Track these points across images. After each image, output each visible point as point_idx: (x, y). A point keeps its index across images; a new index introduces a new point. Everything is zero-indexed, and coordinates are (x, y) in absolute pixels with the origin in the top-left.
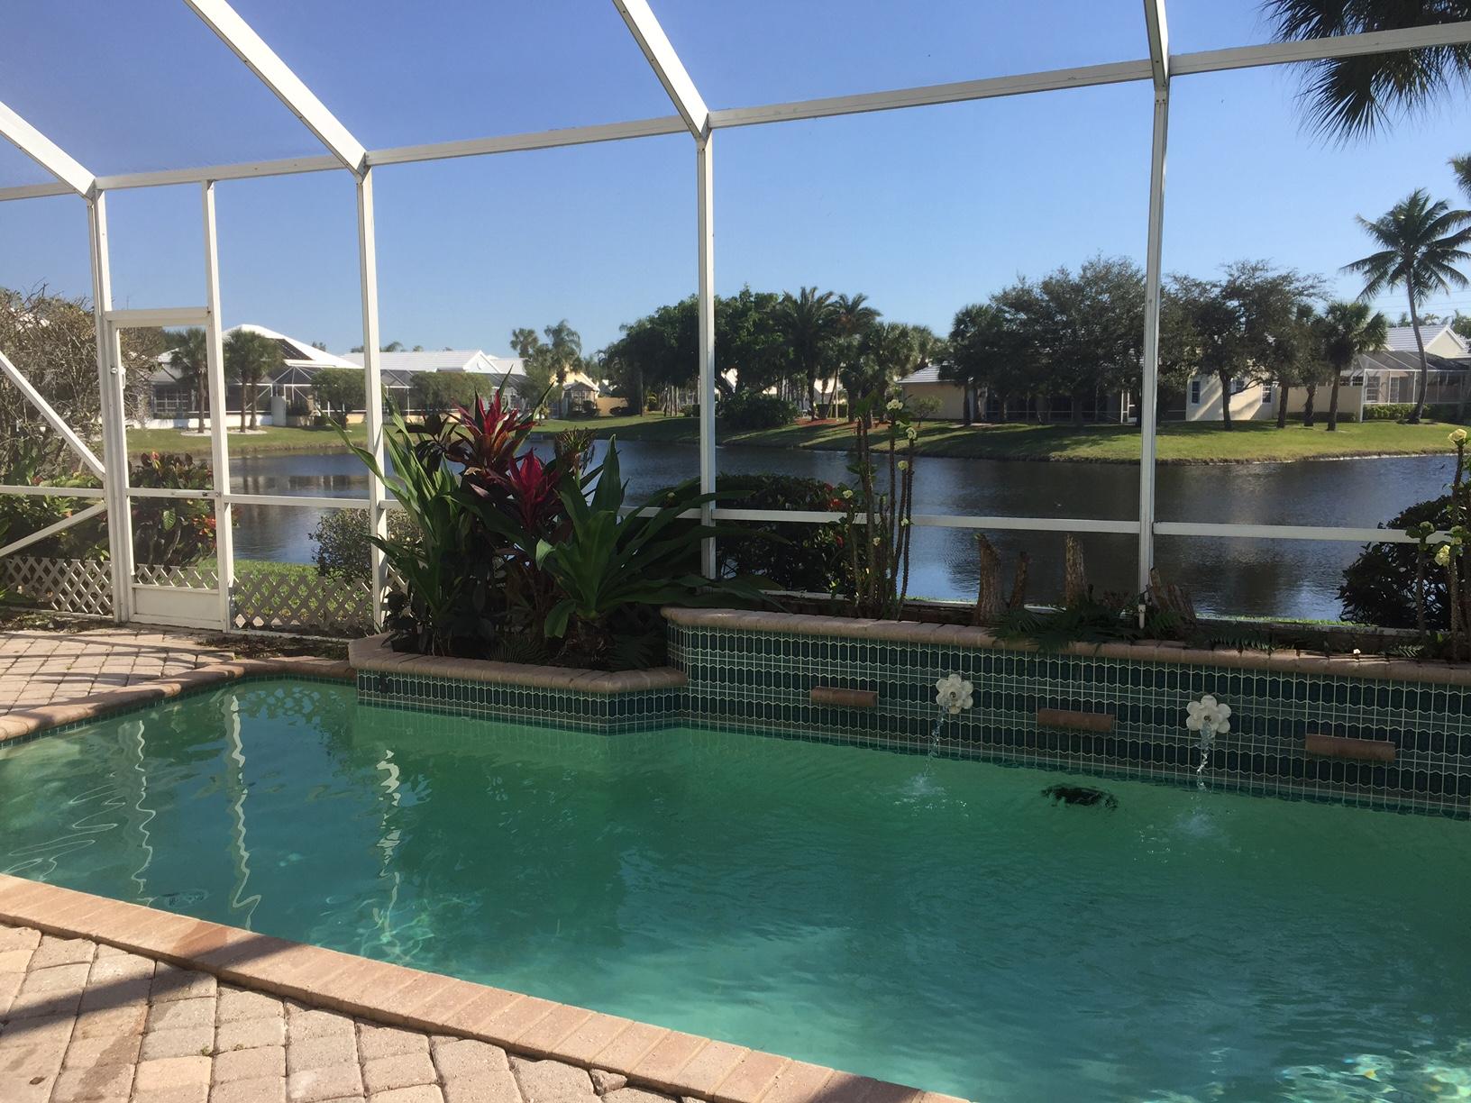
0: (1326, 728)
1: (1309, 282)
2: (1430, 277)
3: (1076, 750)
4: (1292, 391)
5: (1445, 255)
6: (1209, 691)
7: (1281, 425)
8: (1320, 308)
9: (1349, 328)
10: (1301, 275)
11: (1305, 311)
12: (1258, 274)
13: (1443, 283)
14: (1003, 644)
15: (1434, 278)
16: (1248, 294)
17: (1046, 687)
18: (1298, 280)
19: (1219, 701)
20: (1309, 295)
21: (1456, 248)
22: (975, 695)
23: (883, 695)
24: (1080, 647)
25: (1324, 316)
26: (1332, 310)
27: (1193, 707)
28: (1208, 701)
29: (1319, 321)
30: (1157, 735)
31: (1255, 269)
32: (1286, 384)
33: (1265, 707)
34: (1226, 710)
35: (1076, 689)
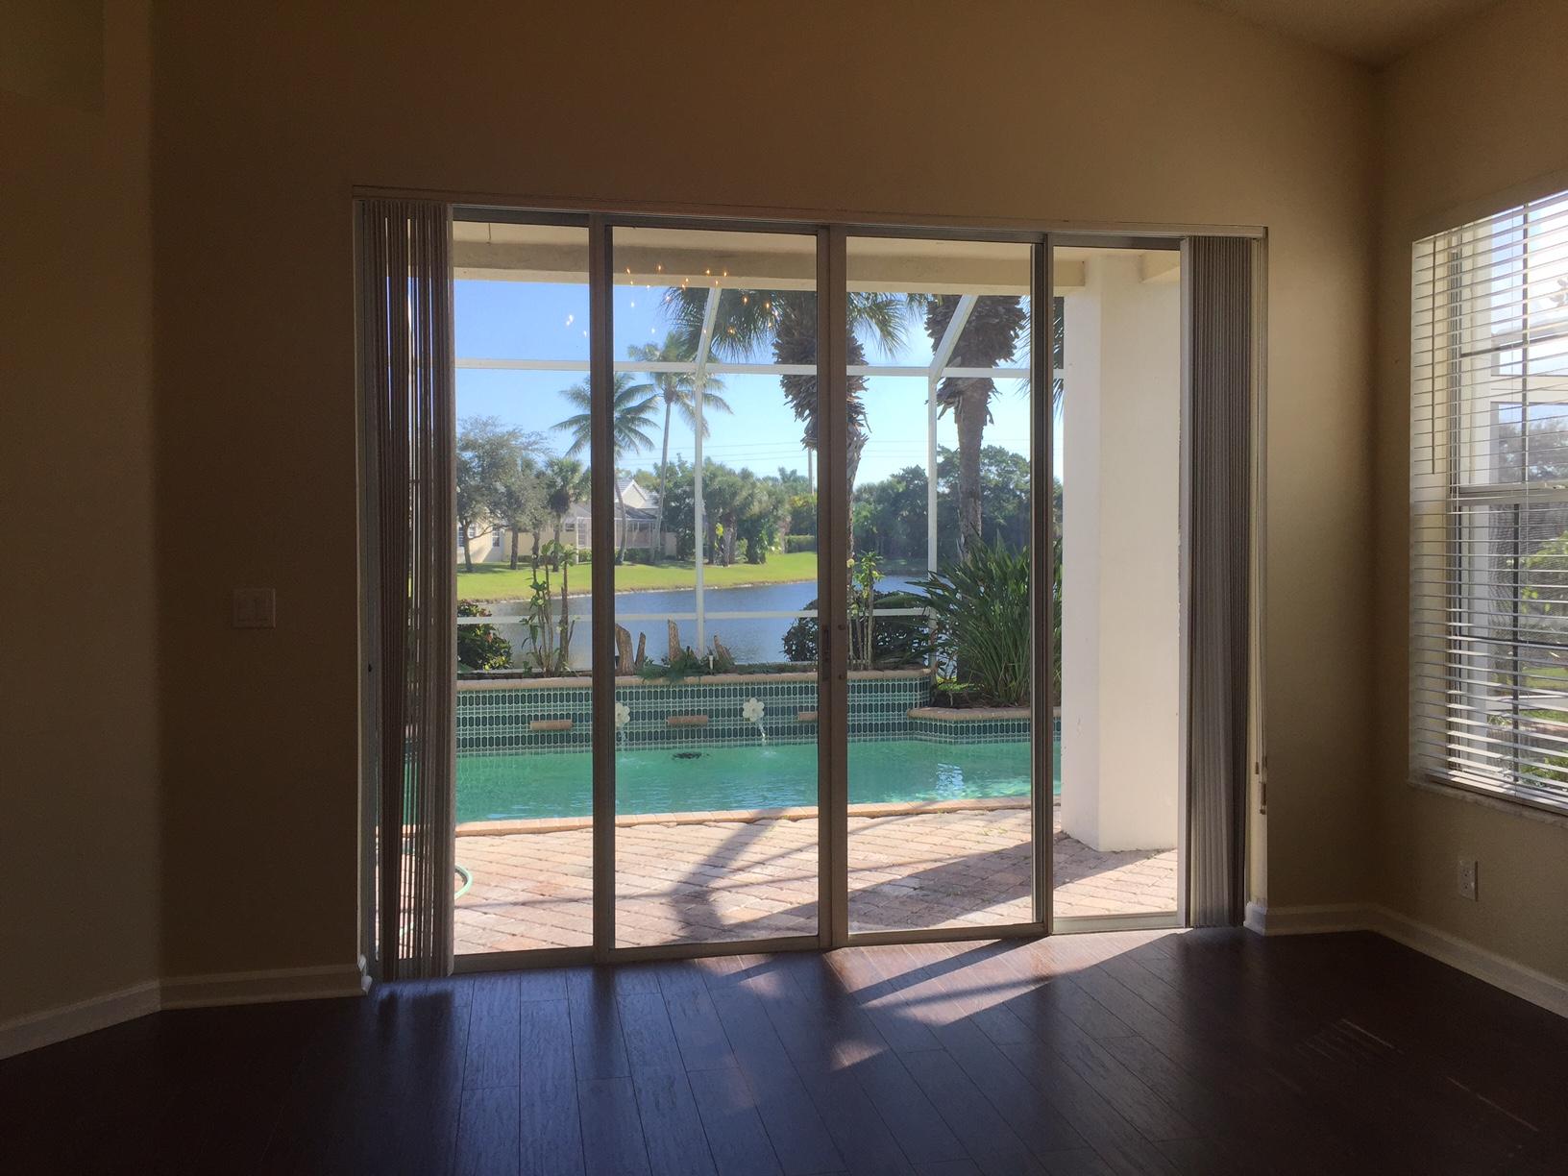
0: (807, 708)
1: (533, 439)
2: (623, 439)
3: (687, 738)
4: (521, 536)
5: (633, 420)
6: (753, 696)
7: (513, 567)
8: (540, 461)
9: (565, 480)
10: (526, 431)
11: (528, 465)
12: (489, 428)
13: (635, 446)
14: (647, 682)
15: (627, 439)
16: (482, 446)
17: (671, 704)
18: (522, 436)
19: (758, 701)
20: (533, 450)
21: (642, 416)
22: (631, 714)
23: (574, 721)
24: (690, 680)
25: (544, 469)
26: (551, 464)
27: (745, 706)
28: (753, 700)
29: (540, 475)
30: (728, 724)
31: (485, 424)
32: (516, 529)
33: (779, 701)
34: (761, 705)
35: (687, 703)
